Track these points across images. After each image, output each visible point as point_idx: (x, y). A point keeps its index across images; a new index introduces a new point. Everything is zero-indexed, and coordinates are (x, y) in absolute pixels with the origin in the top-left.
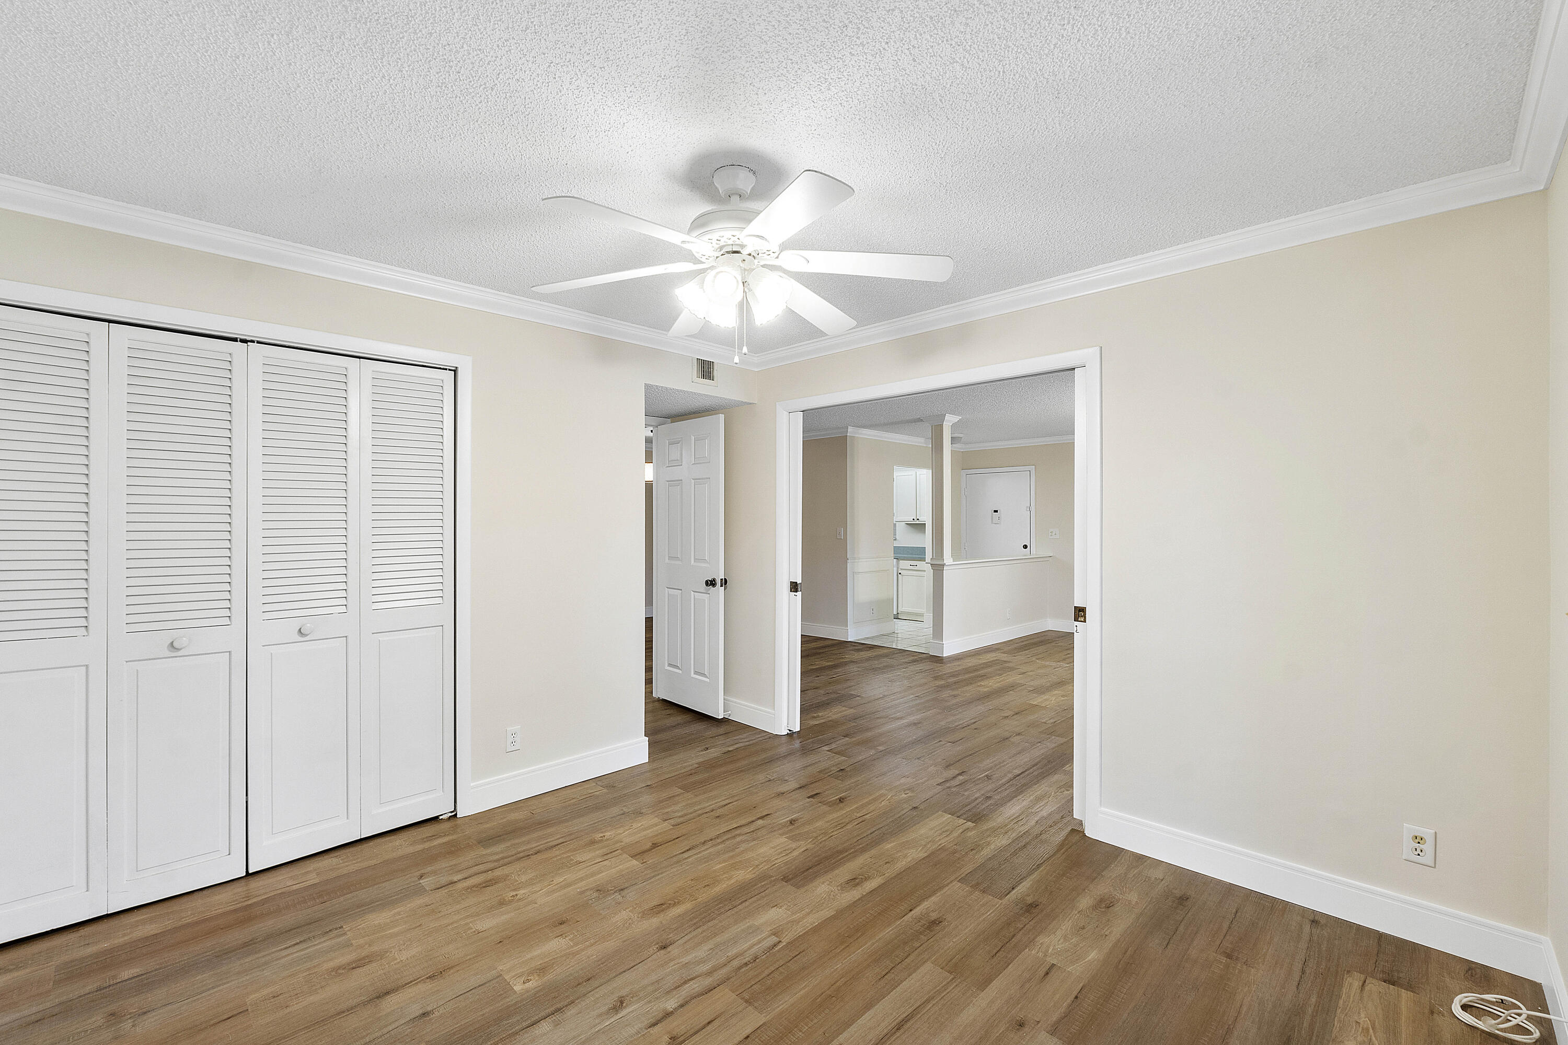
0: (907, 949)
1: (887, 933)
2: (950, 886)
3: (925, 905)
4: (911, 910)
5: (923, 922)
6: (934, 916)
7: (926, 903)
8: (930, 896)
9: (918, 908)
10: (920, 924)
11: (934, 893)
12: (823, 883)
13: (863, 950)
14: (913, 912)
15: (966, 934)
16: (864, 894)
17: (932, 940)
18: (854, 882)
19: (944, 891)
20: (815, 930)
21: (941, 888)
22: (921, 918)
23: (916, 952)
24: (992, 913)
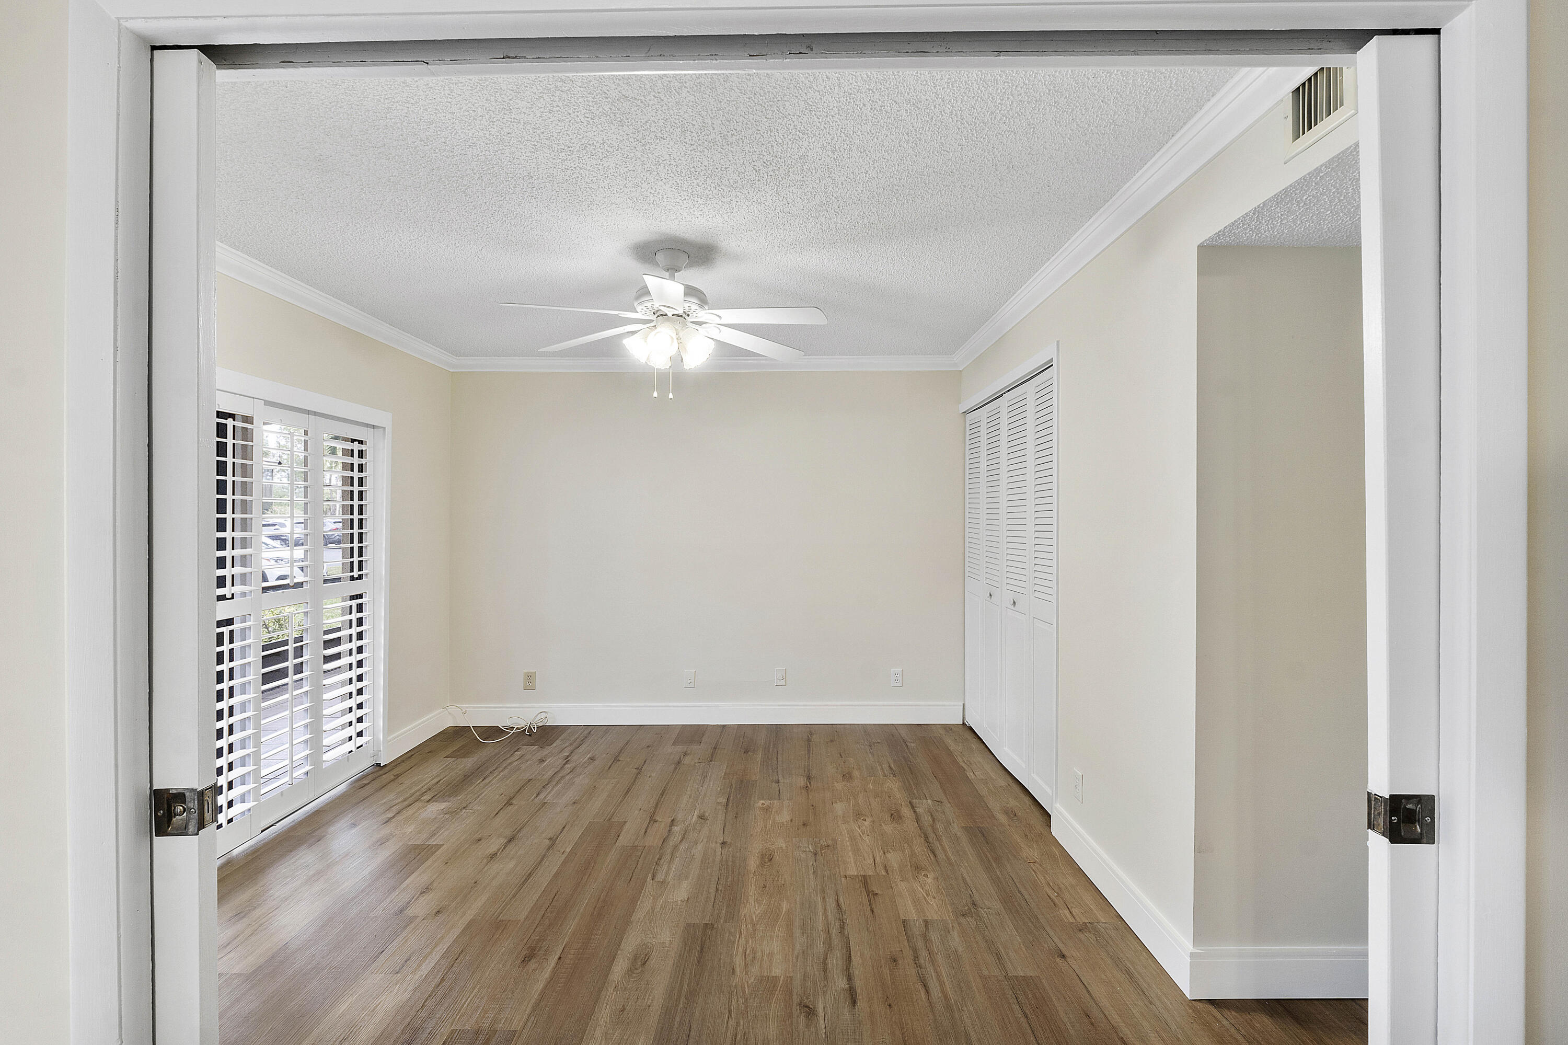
0: (547, 921)
1: (571, 926)
2: (525, 1017)
3: (547, 974)
4: (560, 958)
5: (541, 952)
6: (533, 965)
7: (547, 975)
8: (545, 987)
9: (553, 965)
10: (544, 949)
11: (542, 995)
12: (671, 942)
13: (584, 903)
14: (557, 957)
15: (493, 961)
16: (619, 952)
17: (527, 939)
18: (641, 960)
19: (530, 1006)
20: (634, 901)
21: (535, 1008)
22: (545, 955)
23: (537, 922)
24: (465, 1003)
